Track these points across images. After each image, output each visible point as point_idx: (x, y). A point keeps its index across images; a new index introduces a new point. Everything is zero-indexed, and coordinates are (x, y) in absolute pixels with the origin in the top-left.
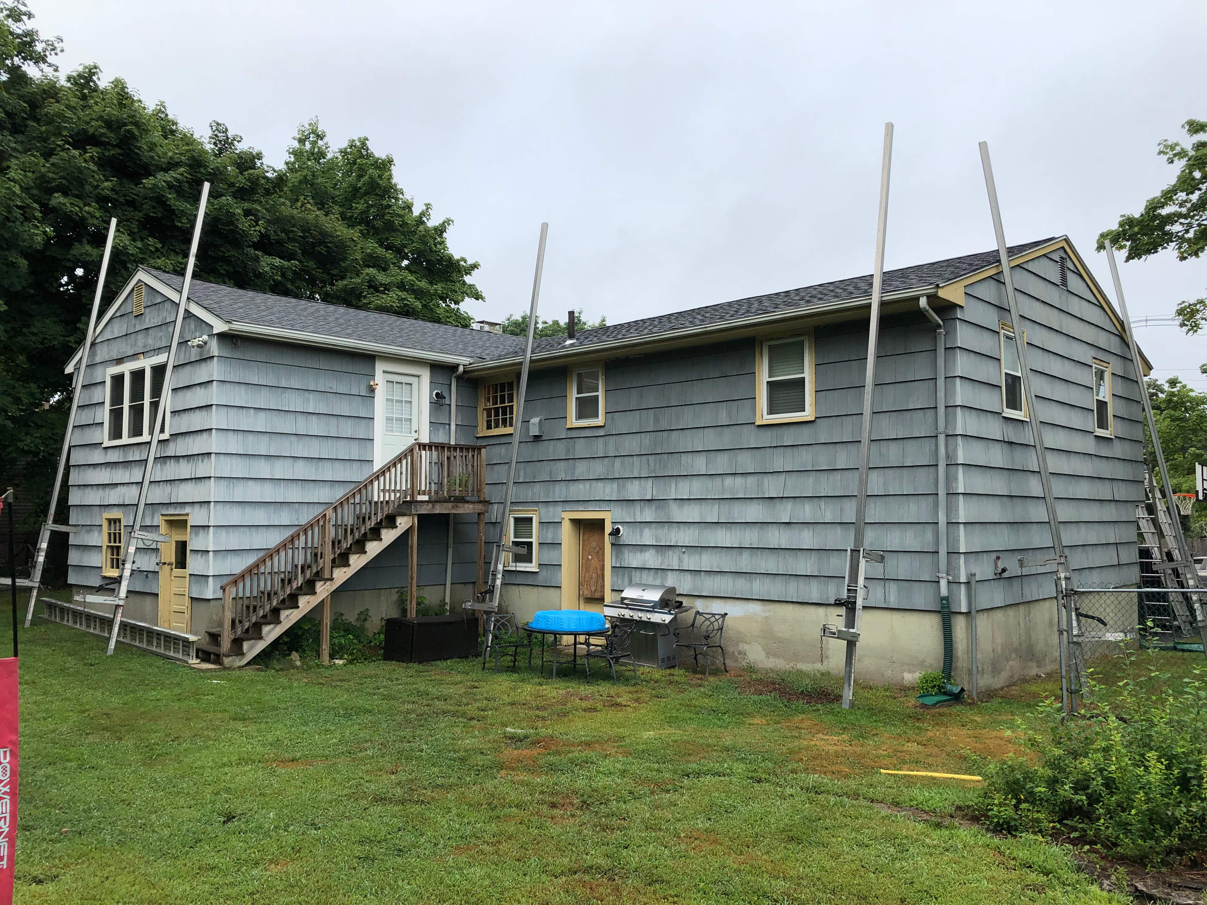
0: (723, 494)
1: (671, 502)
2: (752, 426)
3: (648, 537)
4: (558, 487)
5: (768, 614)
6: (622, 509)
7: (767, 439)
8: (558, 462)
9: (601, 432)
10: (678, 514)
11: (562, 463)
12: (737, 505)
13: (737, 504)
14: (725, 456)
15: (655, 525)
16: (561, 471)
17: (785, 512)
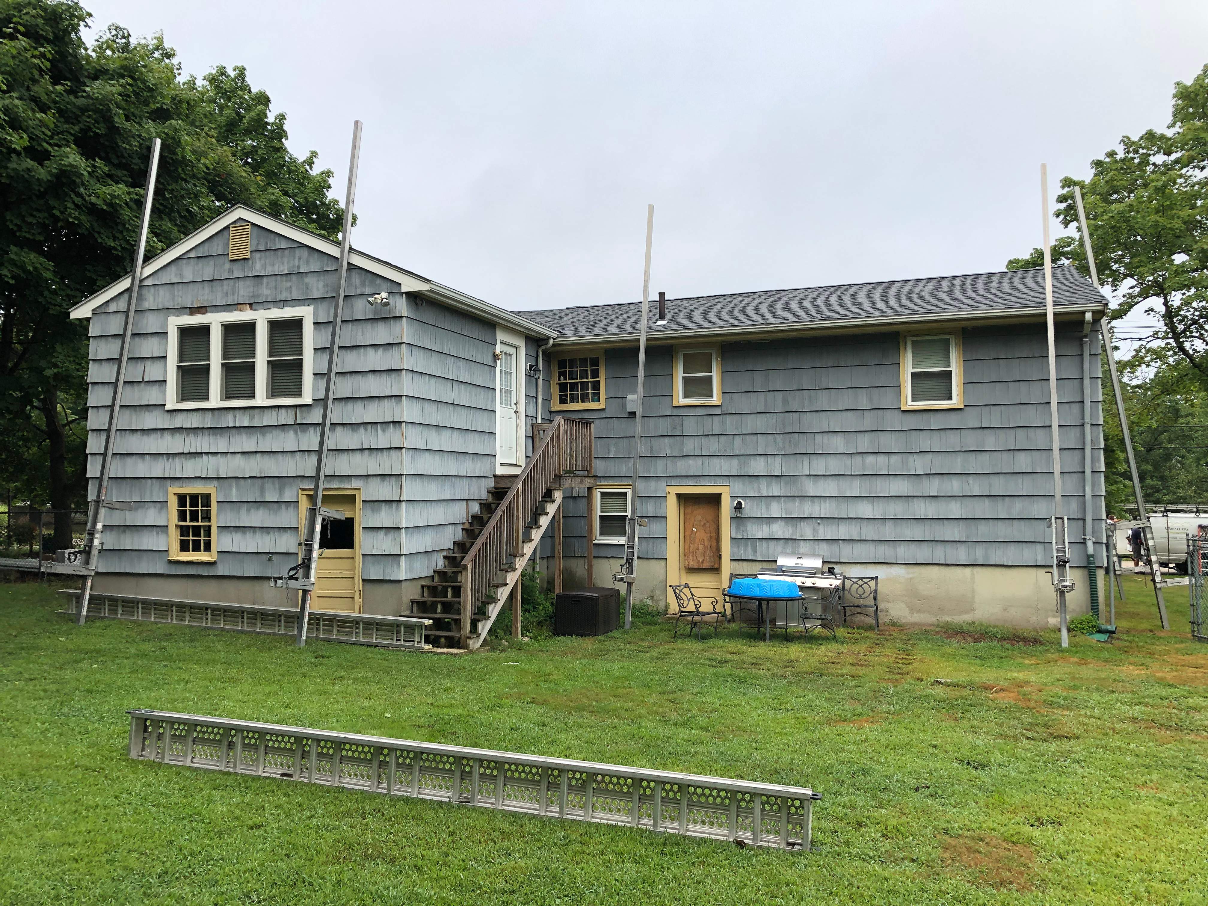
0: (864, 470)
1: (804, 478)
2: (896, 411)
3: (775, 509)
4: (660, 463)
5: (911, 576)
6: (744, 484)
7: (912, 422)
8: (661, 439)
9: (718, 411)
10: (812, 488)
11: (667, 440)
12: (880, 481)
13: (879, 479)
14: (866, 437)
15: (783, 499)
16: (665, 447)
17: (933, 487)
